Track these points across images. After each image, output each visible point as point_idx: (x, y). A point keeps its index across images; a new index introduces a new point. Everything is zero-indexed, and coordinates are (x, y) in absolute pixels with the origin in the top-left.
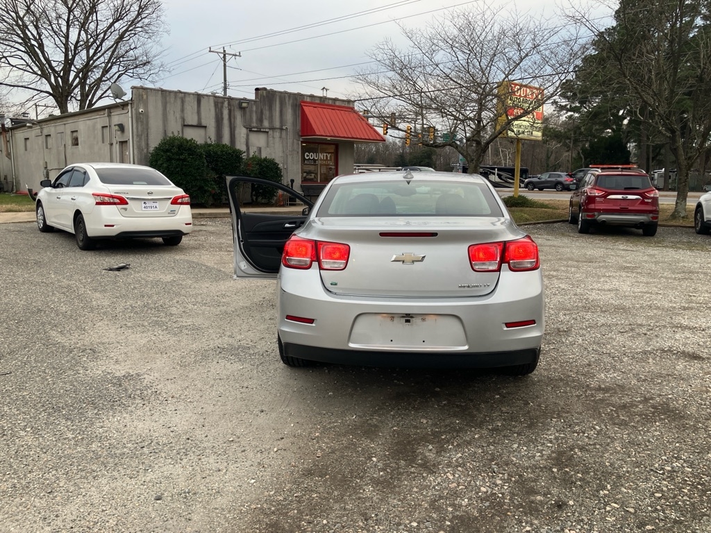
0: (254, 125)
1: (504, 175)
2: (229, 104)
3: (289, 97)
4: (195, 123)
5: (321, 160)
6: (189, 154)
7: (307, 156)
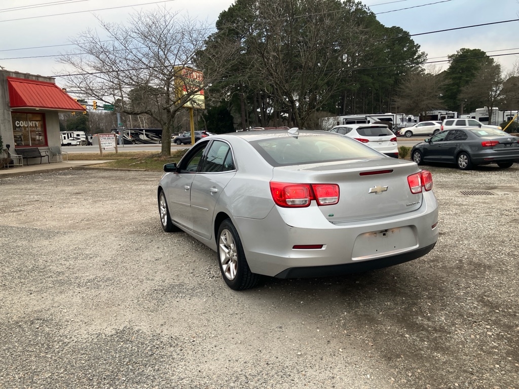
1: (150, 134)
5: (31, 127)
7: (18, 124)
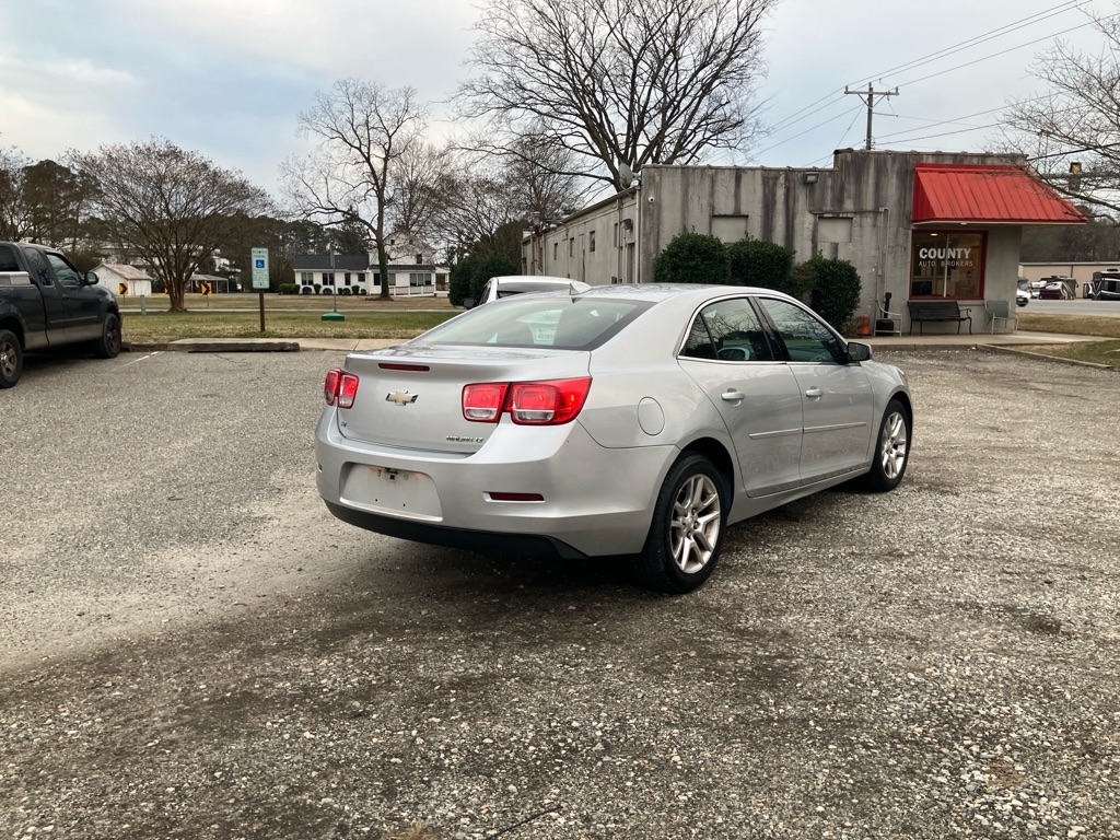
0: (829, 208)
2: (787, 179)
3: (894, 160)
4: (730, 211)
5: (951, 259)
6: (703, 259)
7: (924, 253)
